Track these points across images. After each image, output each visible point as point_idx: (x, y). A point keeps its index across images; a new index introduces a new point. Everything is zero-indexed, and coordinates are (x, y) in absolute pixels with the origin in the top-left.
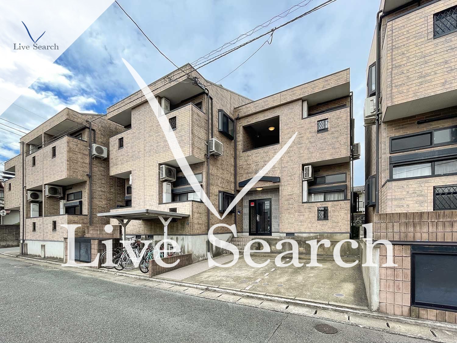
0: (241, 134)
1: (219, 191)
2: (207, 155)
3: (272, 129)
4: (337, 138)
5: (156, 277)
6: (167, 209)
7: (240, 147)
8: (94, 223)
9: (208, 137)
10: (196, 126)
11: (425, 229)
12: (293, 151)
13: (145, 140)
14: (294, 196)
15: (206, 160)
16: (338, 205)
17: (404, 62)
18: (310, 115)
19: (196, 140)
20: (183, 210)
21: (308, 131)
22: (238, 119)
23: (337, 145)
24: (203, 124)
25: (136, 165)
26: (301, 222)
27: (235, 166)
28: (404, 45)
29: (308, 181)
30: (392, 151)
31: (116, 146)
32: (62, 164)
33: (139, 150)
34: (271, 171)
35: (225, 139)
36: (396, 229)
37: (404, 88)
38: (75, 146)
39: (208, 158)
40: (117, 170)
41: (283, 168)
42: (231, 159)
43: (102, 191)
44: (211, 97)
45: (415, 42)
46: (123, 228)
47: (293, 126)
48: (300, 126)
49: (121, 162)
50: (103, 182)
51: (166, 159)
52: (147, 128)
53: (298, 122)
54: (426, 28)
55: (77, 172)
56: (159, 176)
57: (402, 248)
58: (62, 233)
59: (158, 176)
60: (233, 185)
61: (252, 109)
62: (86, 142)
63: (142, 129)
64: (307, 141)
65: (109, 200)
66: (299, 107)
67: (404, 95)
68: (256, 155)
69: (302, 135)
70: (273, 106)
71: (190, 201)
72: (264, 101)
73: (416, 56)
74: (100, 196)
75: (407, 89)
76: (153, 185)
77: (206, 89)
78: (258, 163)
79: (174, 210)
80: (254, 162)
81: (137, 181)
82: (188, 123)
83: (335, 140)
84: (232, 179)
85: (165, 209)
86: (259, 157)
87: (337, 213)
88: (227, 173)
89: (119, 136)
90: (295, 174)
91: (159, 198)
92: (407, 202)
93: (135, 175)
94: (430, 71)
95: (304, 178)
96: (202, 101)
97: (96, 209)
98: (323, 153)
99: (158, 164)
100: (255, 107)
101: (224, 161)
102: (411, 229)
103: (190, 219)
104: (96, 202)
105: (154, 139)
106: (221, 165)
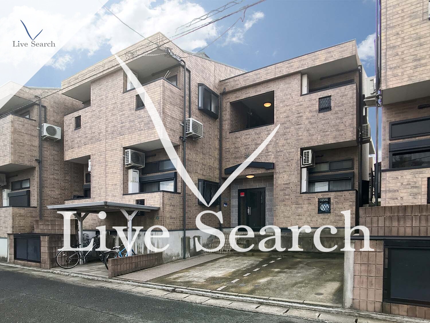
0: (228, 112)
1: (199, 179)
2: (182, 137)
3: (267, 105)
4: (341, 118)
5: (117, 278)
6: (133, 201)
7: (227, 127)
8: (45, 216)
9: (184, 116)
10: (169, 104)
11: (409, 224)
12: (290, 132)
13: (107, 120)
14: (291, 185)
15: (181, 143)
16: (342, 196)
17: (399, 43)
18: (311, 90)
19: (168, 120)
20: (153, 201)
21: (308, 110)
22: (225, 93)
23: (342, 127)
24: (178, 101)
25: (95, 149)
26: (299, 216)
27: (221, 149)
28: (399, 25)
29: (309, 168)
30: (392, 138)
31: (72, 126)
32: (5, 148)
33: (99, 132)
34: (264, 156)
35: (206, 118)
36: (381, 224)
37: (399, 71)
38: (21, 126)
39: (184, 142)
40: (73, 155)
41: (278, 152)
42: (215, 142)
43: (54, 179)
44: (188, 68)
45: (410, 22)
46: (79, 223)
47: (290, 104)
48: (299, 104)
49: (78, 145)
50: (56, 168)
51: (132, 142)
52: (110, 105)
53: (296, 99)
54: (421, 8)
55: (24, 157)
56: (124, 162)
57: (376, 243)
58: (7, 228)
59: (122, 162)
60: (217, 172)
61: (241, 83)
62: (35, 120)
63: (103, 107)
64: (307, 122)
65: (63, 189)
66: (297, 81)
67: (398, 79)
68: (246, 136)
69: (301, 114)
70: (266, 79)
71: (161, 191)
72: (256, 73)
73: (411, 37)
74: (53, 184)
75: (402, 73)
76: (116, 172)
77: (181, 60)
78: (249, 146)
79: (142, 202)
80: (244, 145)
81: (97, 167)
82: (159, 101)
83: (338, 121)
84: (216, 165)
85: (130, 201)
86: (249, 139)
87: (341, 205)
88: (210, 158)
89: (76, 114)
90: (292, 160)
91: (124, 188)
92: (401, 194)
93: (94, 160)
94: (425, 54)
95: (303, 164)
96: (176, 75)
97: (48, 200)
98: (325, 135)
99: (122, 148)
100: (245, 81)
101: (205, 144)
102: (395, 224)
103: (161, 212)
104: (47, 191)
105: (118, 118)
106: (202, 148)
